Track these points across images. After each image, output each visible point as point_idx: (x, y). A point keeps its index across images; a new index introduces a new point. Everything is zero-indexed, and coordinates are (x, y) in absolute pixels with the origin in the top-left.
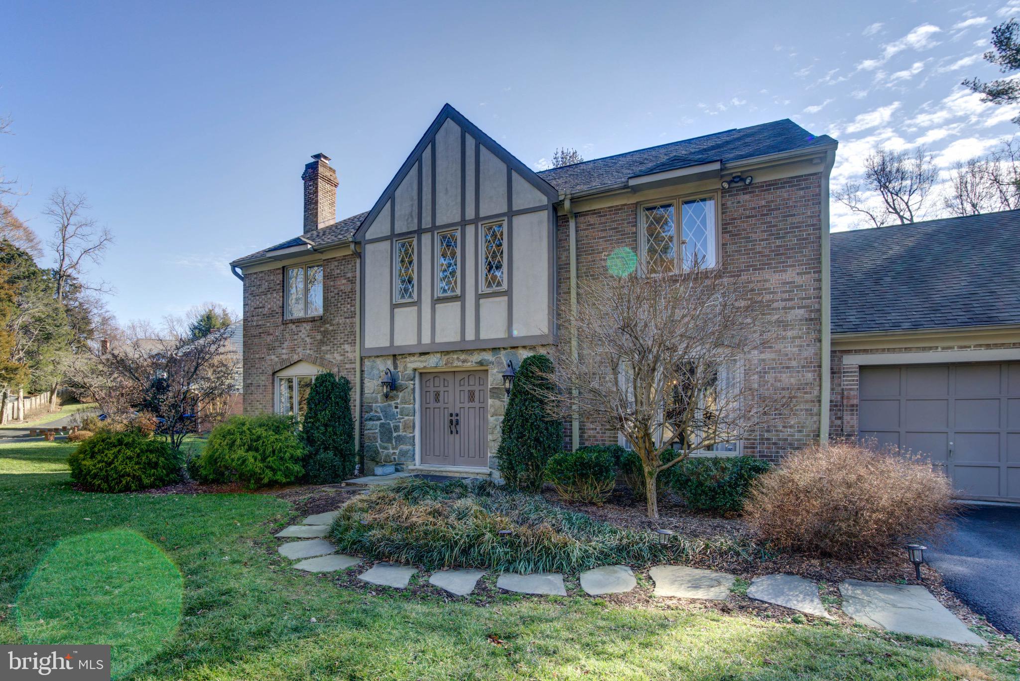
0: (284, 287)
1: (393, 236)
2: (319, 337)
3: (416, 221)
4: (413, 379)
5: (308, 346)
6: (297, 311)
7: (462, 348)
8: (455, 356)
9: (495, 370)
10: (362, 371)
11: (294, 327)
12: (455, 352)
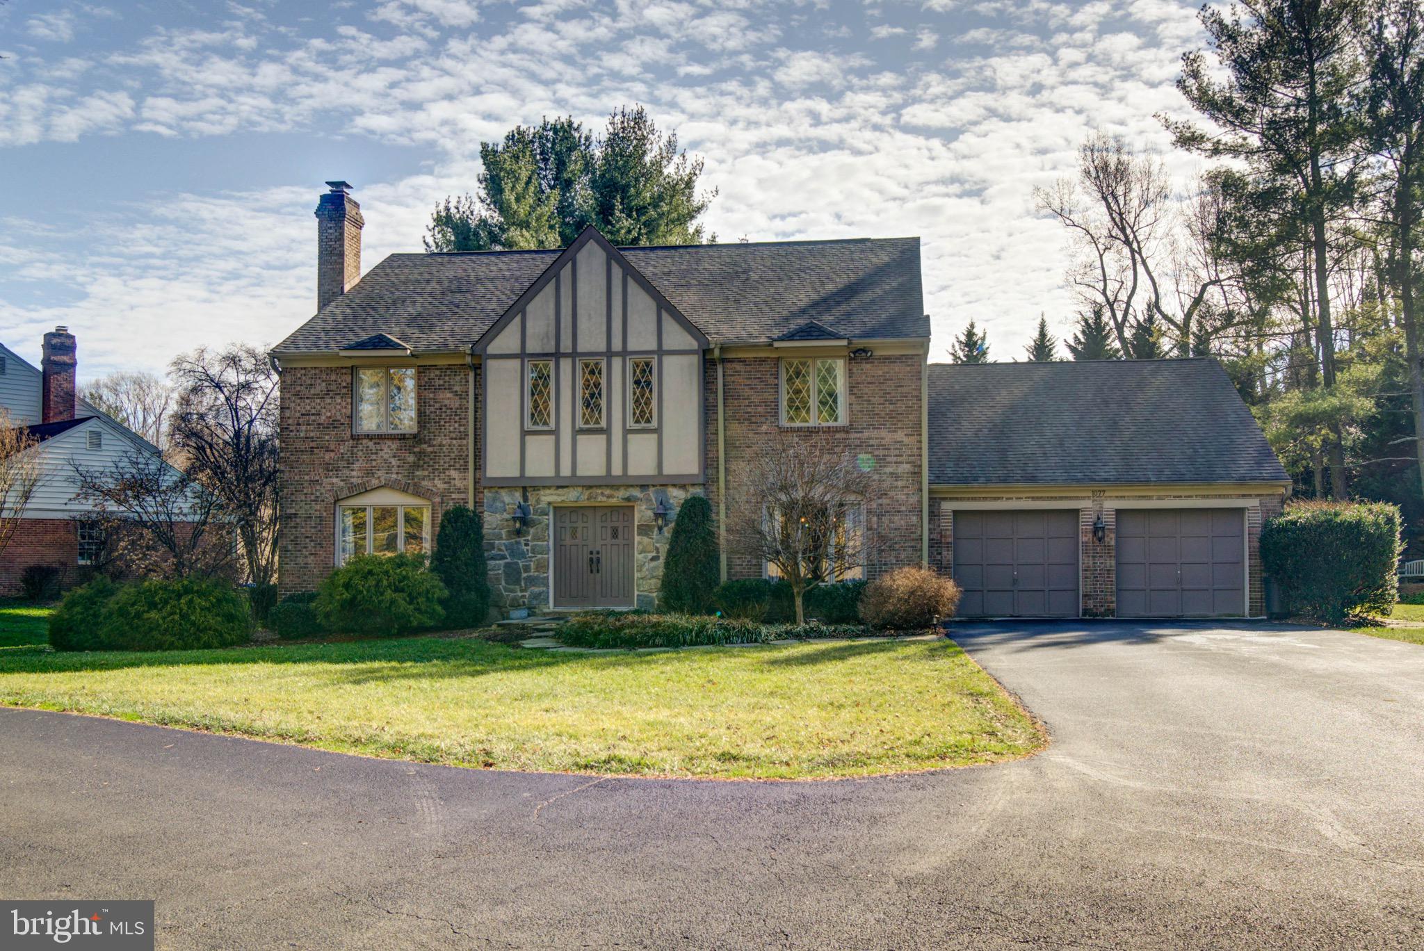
0: (351, 392)
1: (522, 355)
2: (411, 459)
3: (553, 343)
4: (547, 514)
5: (395, 470)
7: (607, 482)
8: (599, 491)
9: (644, 507)
11: (371, 444)
12: (599, 487)
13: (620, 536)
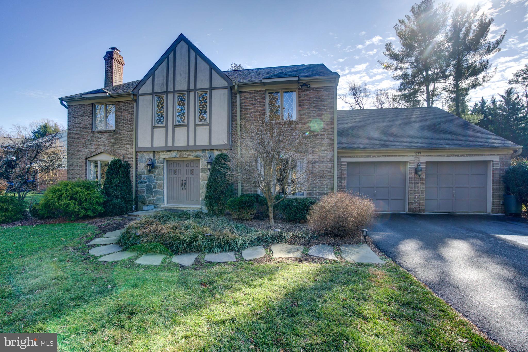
0: (93, 114)
1: (153, 93)
2: (113, 141)
3: (165, 87)
4: (163, 163)
5: (107, 145)
6: (100, 127)
7: (188, 149)
8: (184, 153)
9: (204, 160)
10: (136, 159)
11: (98, 135)
12: (184, 151)
13: (195, 173)
